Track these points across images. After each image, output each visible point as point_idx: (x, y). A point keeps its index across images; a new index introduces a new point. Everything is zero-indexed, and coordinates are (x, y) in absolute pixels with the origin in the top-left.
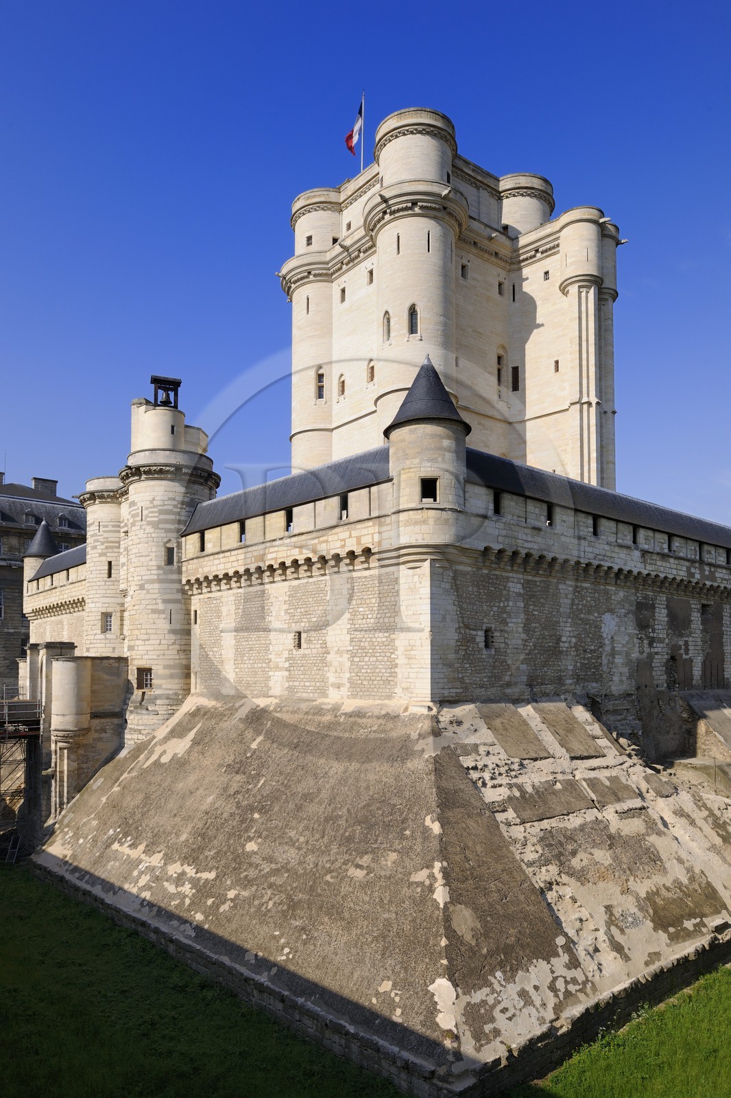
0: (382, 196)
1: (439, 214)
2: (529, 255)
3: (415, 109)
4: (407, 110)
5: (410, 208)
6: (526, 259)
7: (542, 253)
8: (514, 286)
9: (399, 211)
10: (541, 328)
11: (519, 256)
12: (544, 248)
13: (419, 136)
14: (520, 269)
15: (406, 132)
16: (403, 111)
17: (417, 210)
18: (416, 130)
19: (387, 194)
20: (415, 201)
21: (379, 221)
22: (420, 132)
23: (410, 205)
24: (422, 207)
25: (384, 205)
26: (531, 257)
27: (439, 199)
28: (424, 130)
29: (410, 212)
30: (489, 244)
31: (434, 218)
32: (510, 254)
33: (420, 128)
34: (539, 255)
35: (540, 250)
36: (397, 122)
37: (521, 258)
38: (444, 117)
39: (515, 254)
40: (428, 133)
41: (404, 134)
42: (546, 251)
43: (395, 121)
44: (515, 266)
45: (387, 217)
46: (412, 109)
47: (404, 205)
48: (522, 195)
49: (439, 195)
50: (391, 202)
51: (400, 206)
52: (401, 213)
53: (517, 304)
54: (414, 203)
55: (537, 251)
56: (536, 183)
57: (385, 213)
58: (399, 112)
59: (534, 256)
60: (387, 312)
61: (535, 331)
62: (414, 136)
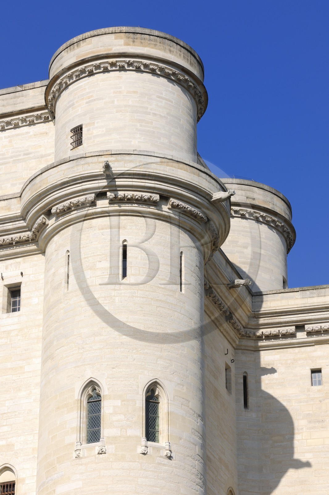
0: (107, 167)
1: (198, 228)
2: (284, 330)
3: (162, 34)
4: (147, 31)
5: (155, 204)
7: (310, 334)
8: (245, 378)
9: (130, 201)
12: (316, 327)
13: (163, 80)
15: (142, 68)
16: (138, 30)
17: (166, 208)
18: (162, 70)
20: (165, 194)
22: (167, 76)
23: (156, 197)
25: (104, 183)
26: (285, 336)
27: (205, 202)
28: (174, 74)
29: (152, 209)
30: (227, 294)
31: (190, 232)
32: (246, 319)
34: (301, 336)
35: (308, 327)
36: (127, 44)
39: (253, 322)
40: (178, 82)
41: (138, 70)
42: (318, 333)
43: (122, 41)
44: (250, 343)
45: (103, 204)
46: (156, 33)
47: (146, 195)
49: (207, 196)
50: (119, 182)
51: (138, 194)
52: (135, 207)
53: (252, 415)
54: (165, 197)
55: (300, 327)
57: (101, 195)
58: (131, 29)
59: (293, 335)
62: (155, 78)
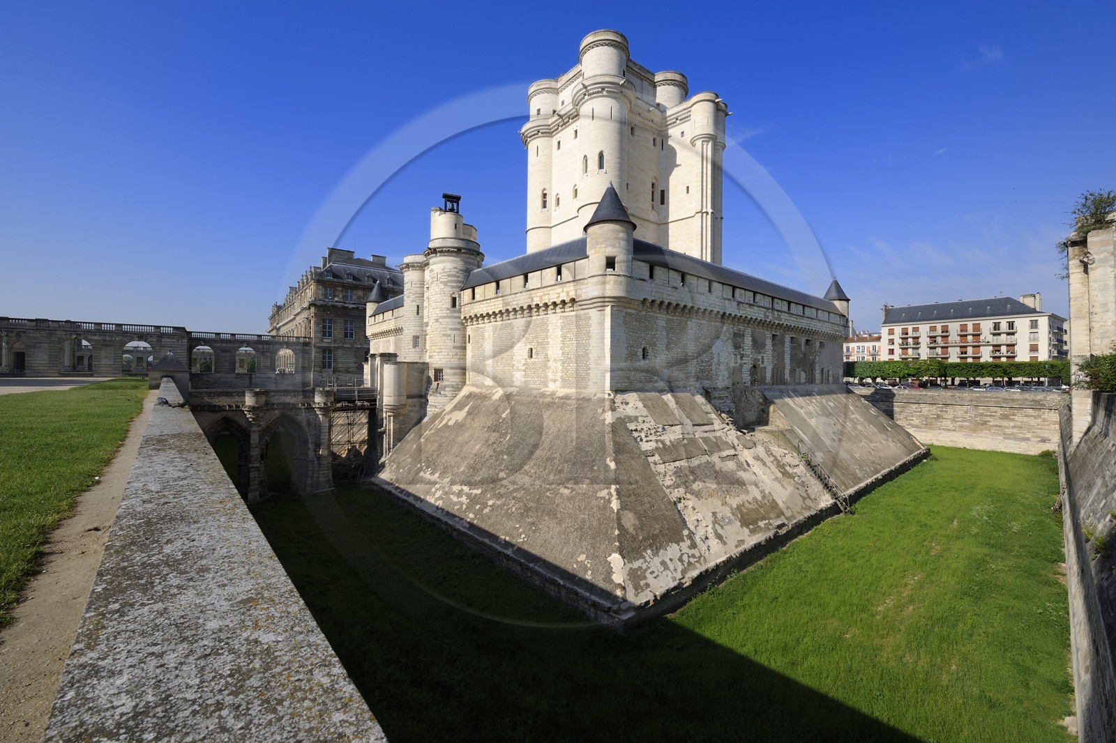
0: (583, 84)
1: (618, 96)
2: (672, 121)
3: (604, 30)
4: (599, 31)
5: (600, 92)
6: (671, 124)
8: (663, 140)
9: (593, 93)
10: (679, 167)
11: (667, 121)
12: (681, 117)
13: (606, 47)
14: (667, 130)
15: (599, 45)
16: (597, 31)
17: (605, 93)
18: (605, 43)
19: (587, 83)
20: (603, 88)
21: (581, 100)
22: (607, 45)
23: (600, 90)
24: (607, 92)
25: (585, 90)
26: (673, 123)
27: (618, 86)
28: (609, 43)
29: (600, 94)
30: (648, 114)
31: (615, 98)
32: (661, 120)
33: (607, 42)
34: (678, 122)
35: (679, 118)
37: (669, 123)
38: (622, 36)
39: (664, 121)
40: (612, 45)
41: (597, 46)
42: (682, 119)
43: (592, 38)
44: (664, 128)
45: (586, 97)
46: (602, 30)
47: (597, 90)
48: (668, 84)
49: (618, 84)
50: (588, 88)
51: (595, 91)
52: (595, 95)
53: (664, 152)
55: (677, 119)
56: (677, 77)
57: (585, 95)
58: (595, 32)
59: (675, 122)
60: (585, 156)
61: (676, 169)
62: (603, 47)
